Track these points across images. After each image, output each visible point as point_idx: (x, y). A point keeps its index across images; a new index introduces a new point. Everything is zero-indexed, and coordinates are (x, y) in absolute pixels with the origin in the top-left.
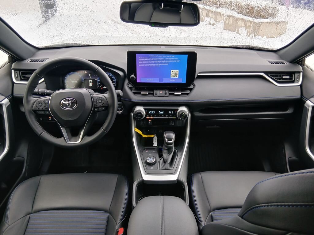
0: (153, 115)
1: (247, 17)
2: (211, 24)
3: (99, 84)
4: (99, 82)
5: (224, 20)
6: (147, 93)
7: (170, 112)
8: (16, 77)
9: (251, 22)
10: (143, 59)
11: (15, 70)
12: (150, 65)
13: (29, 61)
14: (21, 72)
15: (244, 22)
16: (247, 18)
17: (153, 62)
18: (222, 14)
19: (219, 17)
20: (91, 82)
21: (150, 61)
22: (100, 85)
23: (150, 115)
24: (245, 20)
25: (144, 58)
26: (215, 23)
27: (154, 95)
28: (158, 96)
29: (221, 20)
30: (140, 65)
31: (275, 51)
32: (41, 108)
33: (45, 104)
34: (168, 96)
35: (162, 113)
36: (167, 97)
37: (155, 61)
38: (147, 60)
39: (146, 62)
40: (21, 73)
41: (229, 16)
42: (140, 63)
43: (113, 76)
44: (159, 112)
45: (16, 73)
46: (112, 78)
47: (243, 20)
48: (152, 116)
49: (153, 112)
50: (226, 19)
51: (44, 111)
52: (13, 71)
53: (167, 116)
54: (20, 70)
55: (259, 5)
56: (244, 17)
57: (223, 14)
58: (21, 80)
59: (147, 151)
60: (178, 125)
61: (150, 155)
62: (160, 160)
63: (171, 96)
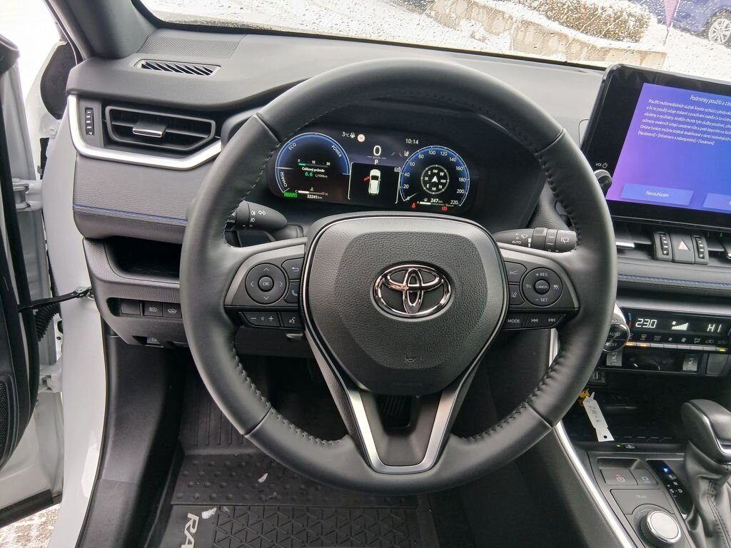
0: (650, 336)
1: (572, 31)
2: (477, 37)
3: (406, 186)
4: (406, 181)
5: (512, 32)
6: (633, 246)
7: (711, 328)
8: (89, 130)
9: (583, 44)
10: (663, 107)
11: (82, 96)
12: (679, 135)
13: (139, 66)
14: (108, 109)
15: (564, 43)
16: (572, 33)
17: (693, 124)
18: (507, 16)
19: (499, 24)
20: (375, 178)
21: (686, 117)
22: (407, 193)
23: (637, 335)
24: (566, 36)
25: (666, 103)
26: (488, 36)
27: (659, 254)
28: (673, 261)
29: (505, 30)
30: (644, 130)
32: (266, 297)
33: (287, 278)
34: (705, 264)
35: (684, 327)
36: (705, 268)
37: (702, 119)
38: (675, 115)
39: (670, 121)
40: (111, 111)
41: (527, 24)
42: (645, 124)
43: (461, 161)
44: (674, 323)
45: (87, 109)
46: (458, 168)
47: (562, 36)
48: (644, 337)
49: (650, 324)
50: (518, 29)
51: (277, 311)
52: (72, 101)
53: (697, 340)
54: (105, 100)
55: (604, 5)
56: (565, 30)
57: (511, 18)
58: (109, 143)
59: (620, 479)
60: (709, 373)
61: (643, 497)
62: (693, 523)
63: (715, 263)
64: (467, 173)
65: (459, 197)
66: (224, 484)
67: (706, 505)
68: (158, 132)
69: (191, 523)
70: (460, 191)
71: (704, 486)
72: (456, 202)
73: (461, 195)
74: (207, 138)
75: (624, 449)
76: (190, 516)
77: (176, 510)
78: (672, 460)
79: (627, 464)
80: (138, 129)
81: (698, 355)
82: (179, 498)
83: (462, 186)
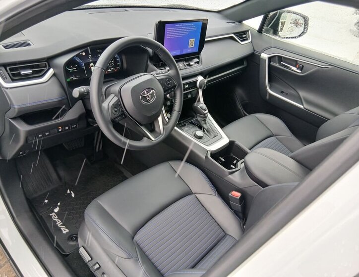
8: (4, 78)
10: (170, 29)
14: (8, 68)
20: (92, 66)
28: (181, 70)
31: (219, 12)
34: (187, 68)
35: (187, 86)
36: (186, 70)
40: (10, 69)
42: (168, 35)
44: (185, 86)
51: (120, 115)
53: (190, 88)
58: (13, 81)
59: (186, 128)
60: (194, 96)
61: (192, 130)
62: (204, 131)
63: (188, 67)
64: (118, 57)
65: (118, 66)
66: (55, 200)
67: (204, 126)
68: (30, 71)
69: (53, 216)
70: (118, 64)
71: (203, 122)
72: (118, 68)
73: (119, 65)
74: (46, 69)
75: (181, 123)
76: (51, 215)
77: (44, 217)
78: (193, 120)
79: (185, 125)
80: (23, 72)
81: (190, 93)
82: (41, 212)
83: (118, 62)
